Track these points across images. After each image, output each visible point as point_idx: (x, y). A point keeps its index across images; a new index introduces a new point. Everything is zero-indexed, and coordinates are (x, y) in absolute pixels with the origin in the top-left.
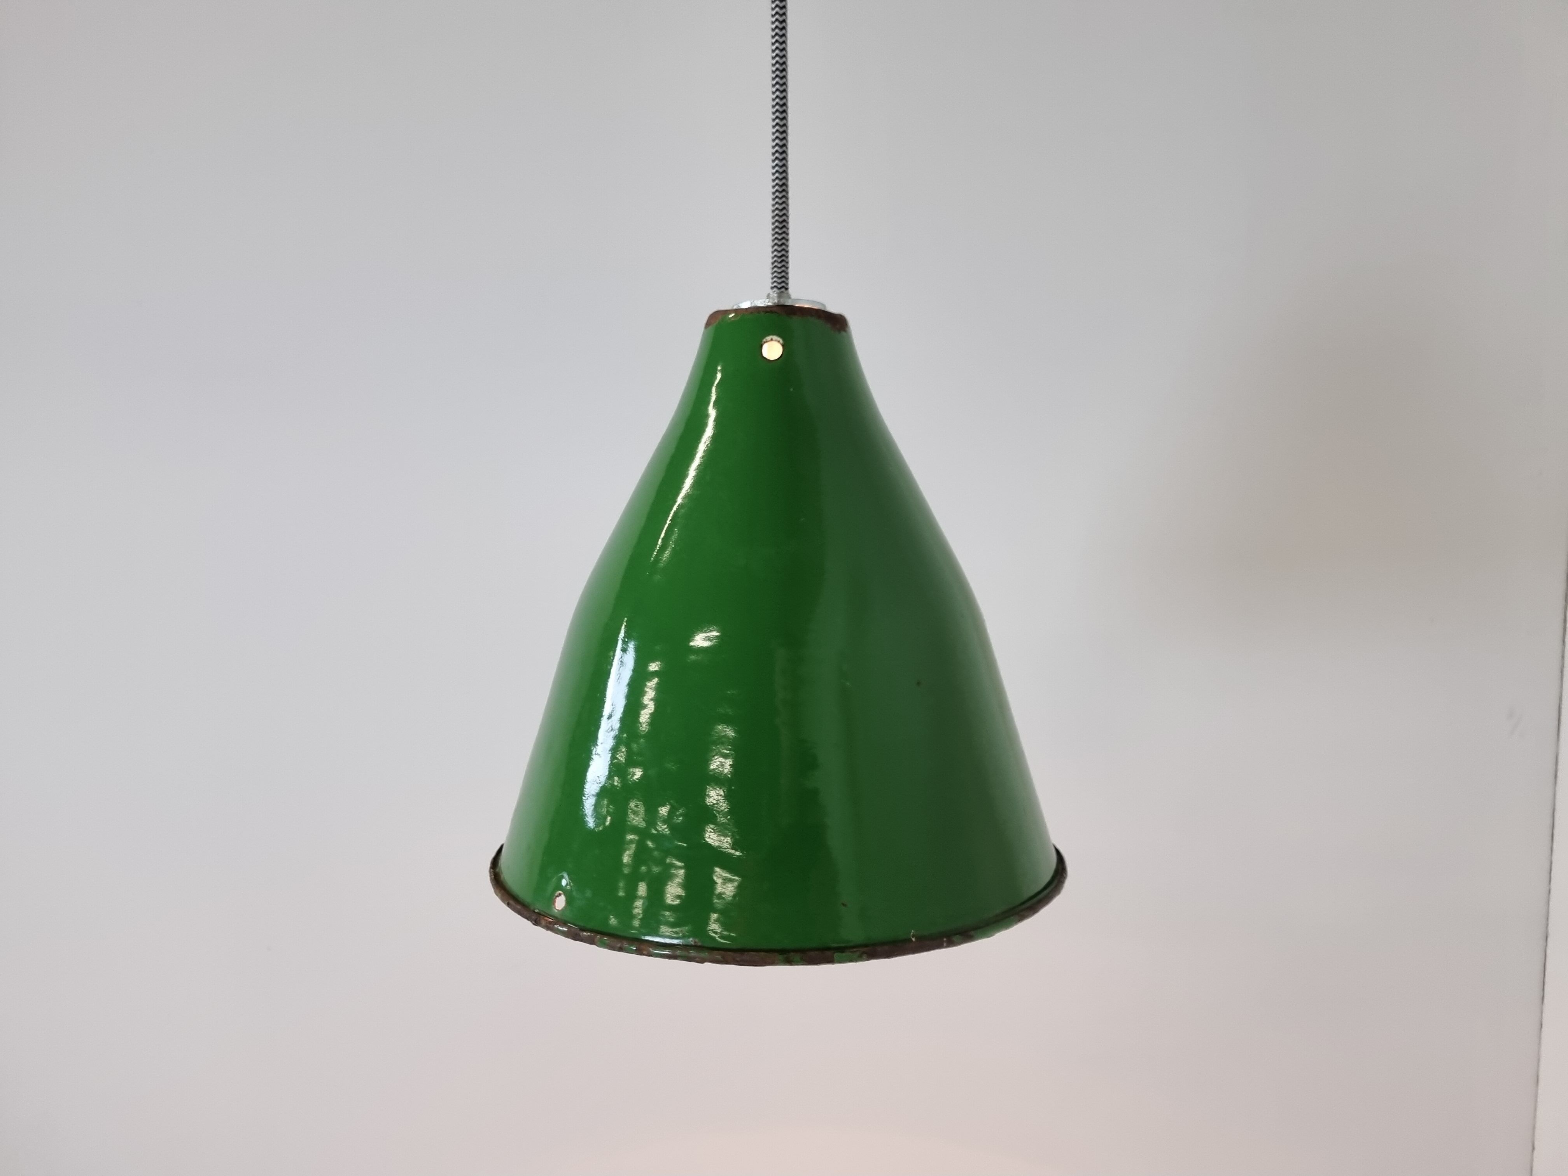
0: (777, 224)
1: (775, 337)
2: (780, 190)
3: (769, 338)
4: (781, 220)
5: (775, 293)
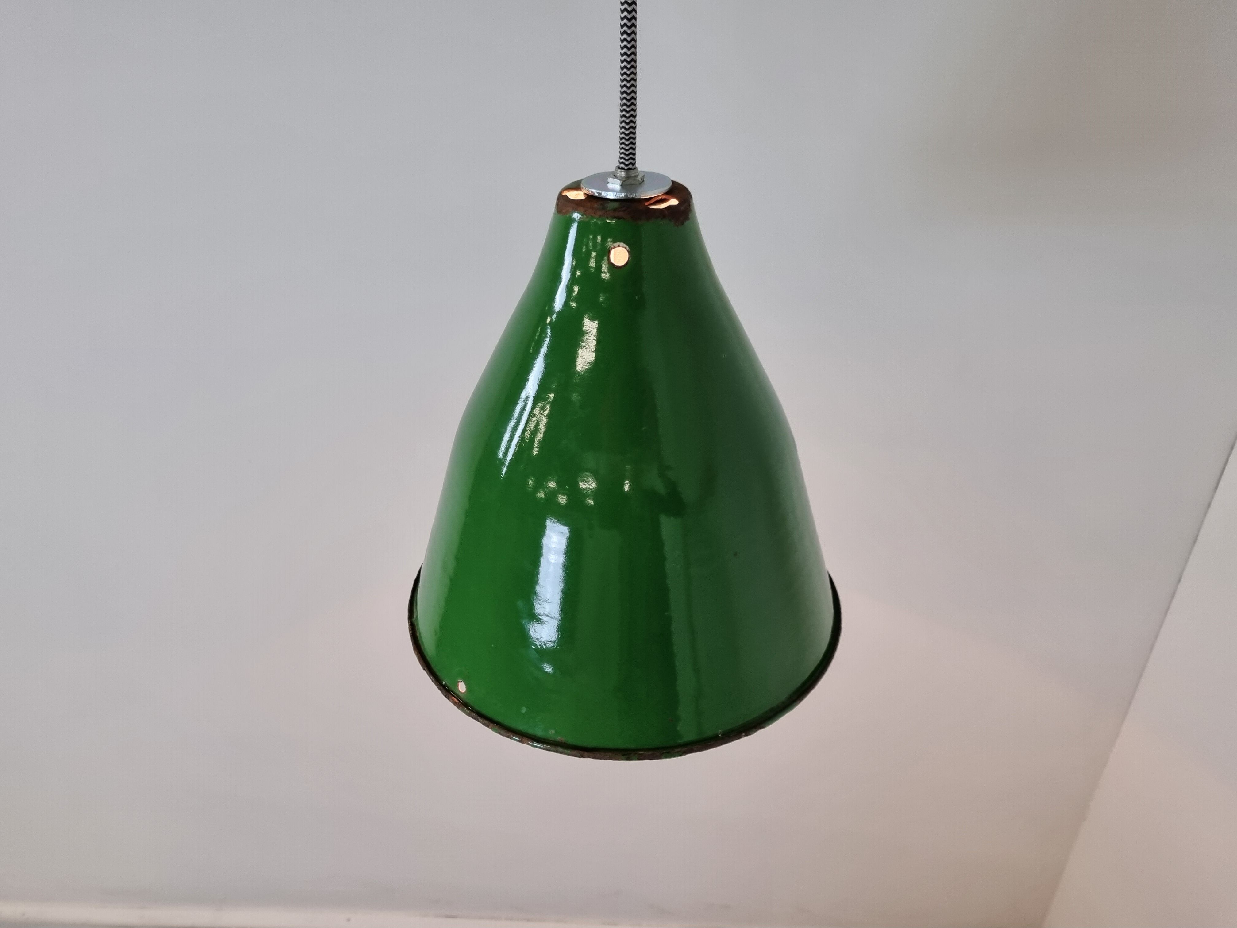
3: (616, 244)
5: (623, 171)
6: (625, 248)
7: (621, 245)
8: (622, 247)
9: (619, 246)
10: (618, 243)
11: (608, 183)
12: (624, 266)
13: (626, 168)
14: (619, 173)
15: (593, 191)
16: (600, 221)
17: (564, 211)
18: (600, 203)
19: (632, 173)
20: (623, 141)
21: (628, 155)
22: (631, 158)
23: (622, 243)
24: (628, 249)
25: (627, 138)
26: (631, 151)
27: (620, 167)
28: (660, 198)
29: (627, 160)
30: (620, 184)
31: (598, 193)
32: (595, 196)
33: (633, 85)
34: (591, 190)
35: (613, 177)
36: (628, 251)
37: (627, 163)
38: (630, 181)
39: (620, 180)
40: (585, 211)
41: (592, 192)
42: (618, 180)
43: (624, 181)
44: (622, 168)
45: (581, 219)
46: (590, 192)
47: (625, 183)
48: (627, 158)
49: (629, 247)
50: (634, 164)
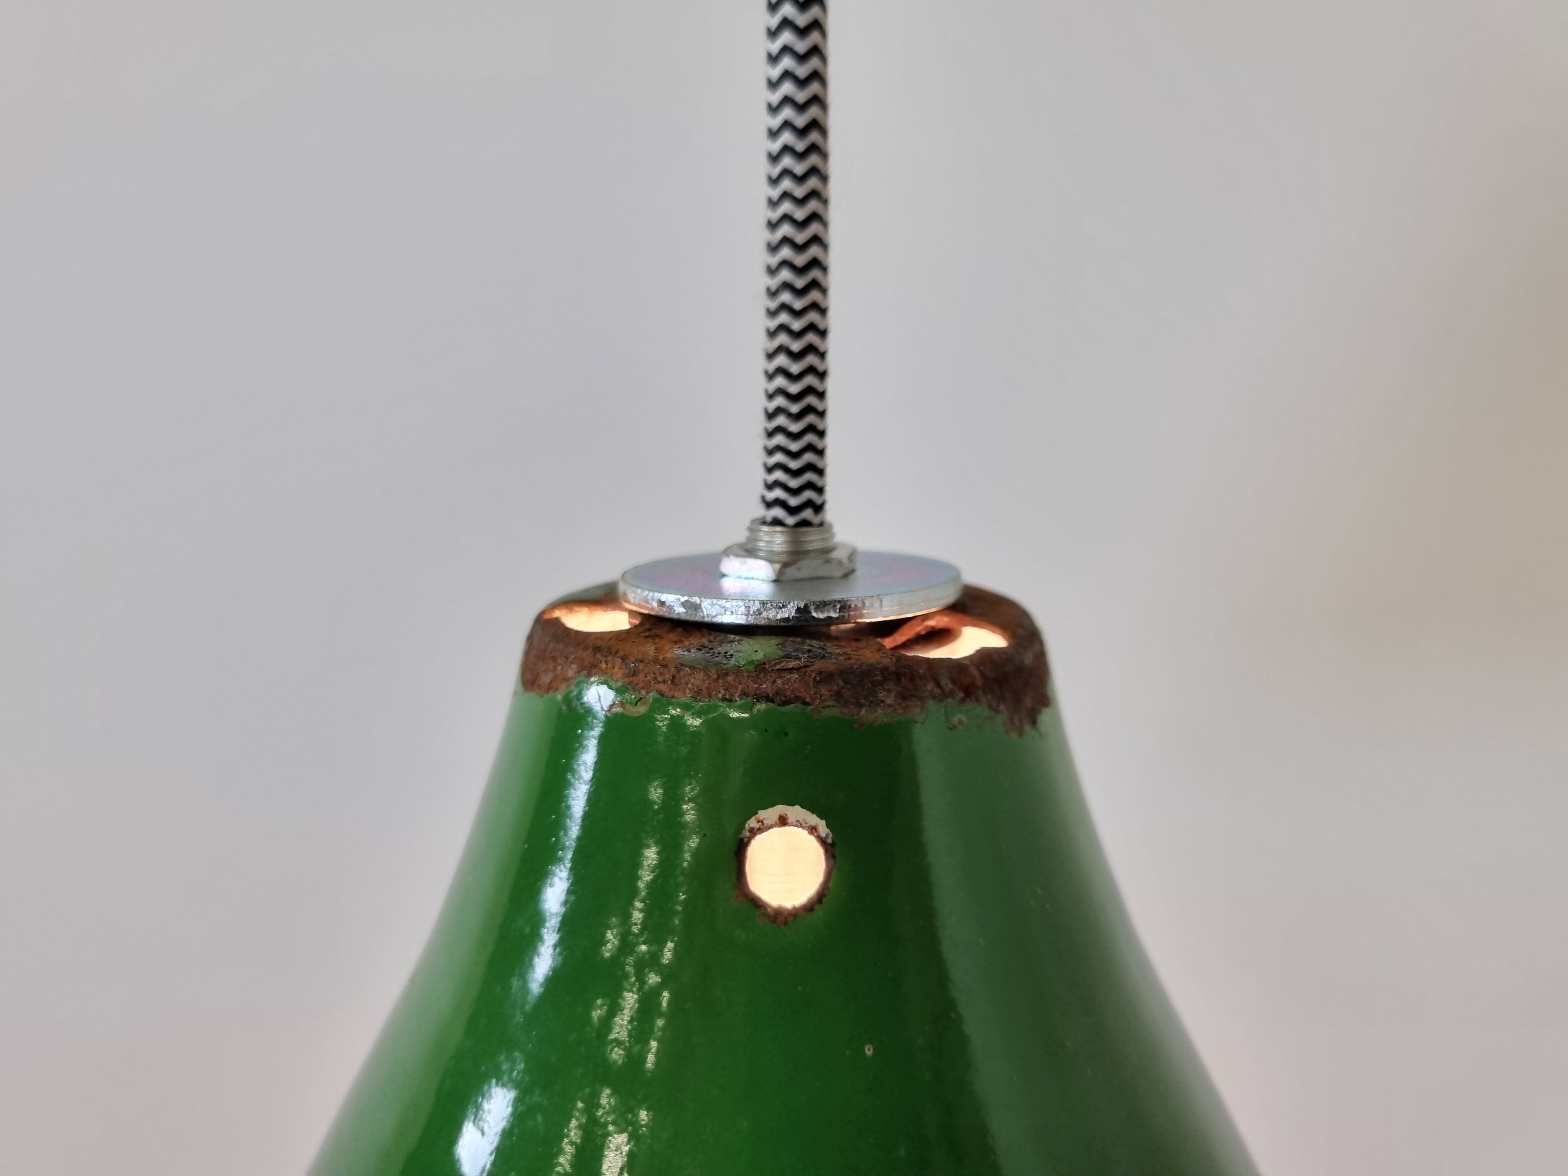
0: (786, 275)
1: (795, 812)
2: (800, 146)
3: (769, 814)
4: (800, 260)
5: (778, 529)
6: (812, 830)
7: (791, 819)
8: (799, 824)
9: (783, 821)
10: (780, 809)
11: (724, 575)
12: (809, 908)
13: (791, 520)
14: (766, 538)
15: (669, 598)
16: (697, 714)
17: (546, 679)
18: (695, 640)
19: (812, 539)
20: (781, 420)
21: (796, 473)
22: (810, 485)
23: (797, 808)
24: (823, 835)
25: (795, 408)
26: (808, 457)
27: (769, 519)
28: (931, 623)
29: (795, 492)
30: (772, 576)
31: (684, 604)
32: (675, 616)
33: (814, 217)
34: (657, 595)
35: (744, 553)
36: (822, 841)
37: (794, 502)
38: (807, 568)
39: (771, 561)
40: (634, 674)
41: (662, 603)
42: (762, 563)
43: (785, 565)
44: (777, 522)
45: (618, 710)
46: (655, 604)
47: (792, 573)
48: (794, 483)
49: (828, 825)
50: (818, 508)
